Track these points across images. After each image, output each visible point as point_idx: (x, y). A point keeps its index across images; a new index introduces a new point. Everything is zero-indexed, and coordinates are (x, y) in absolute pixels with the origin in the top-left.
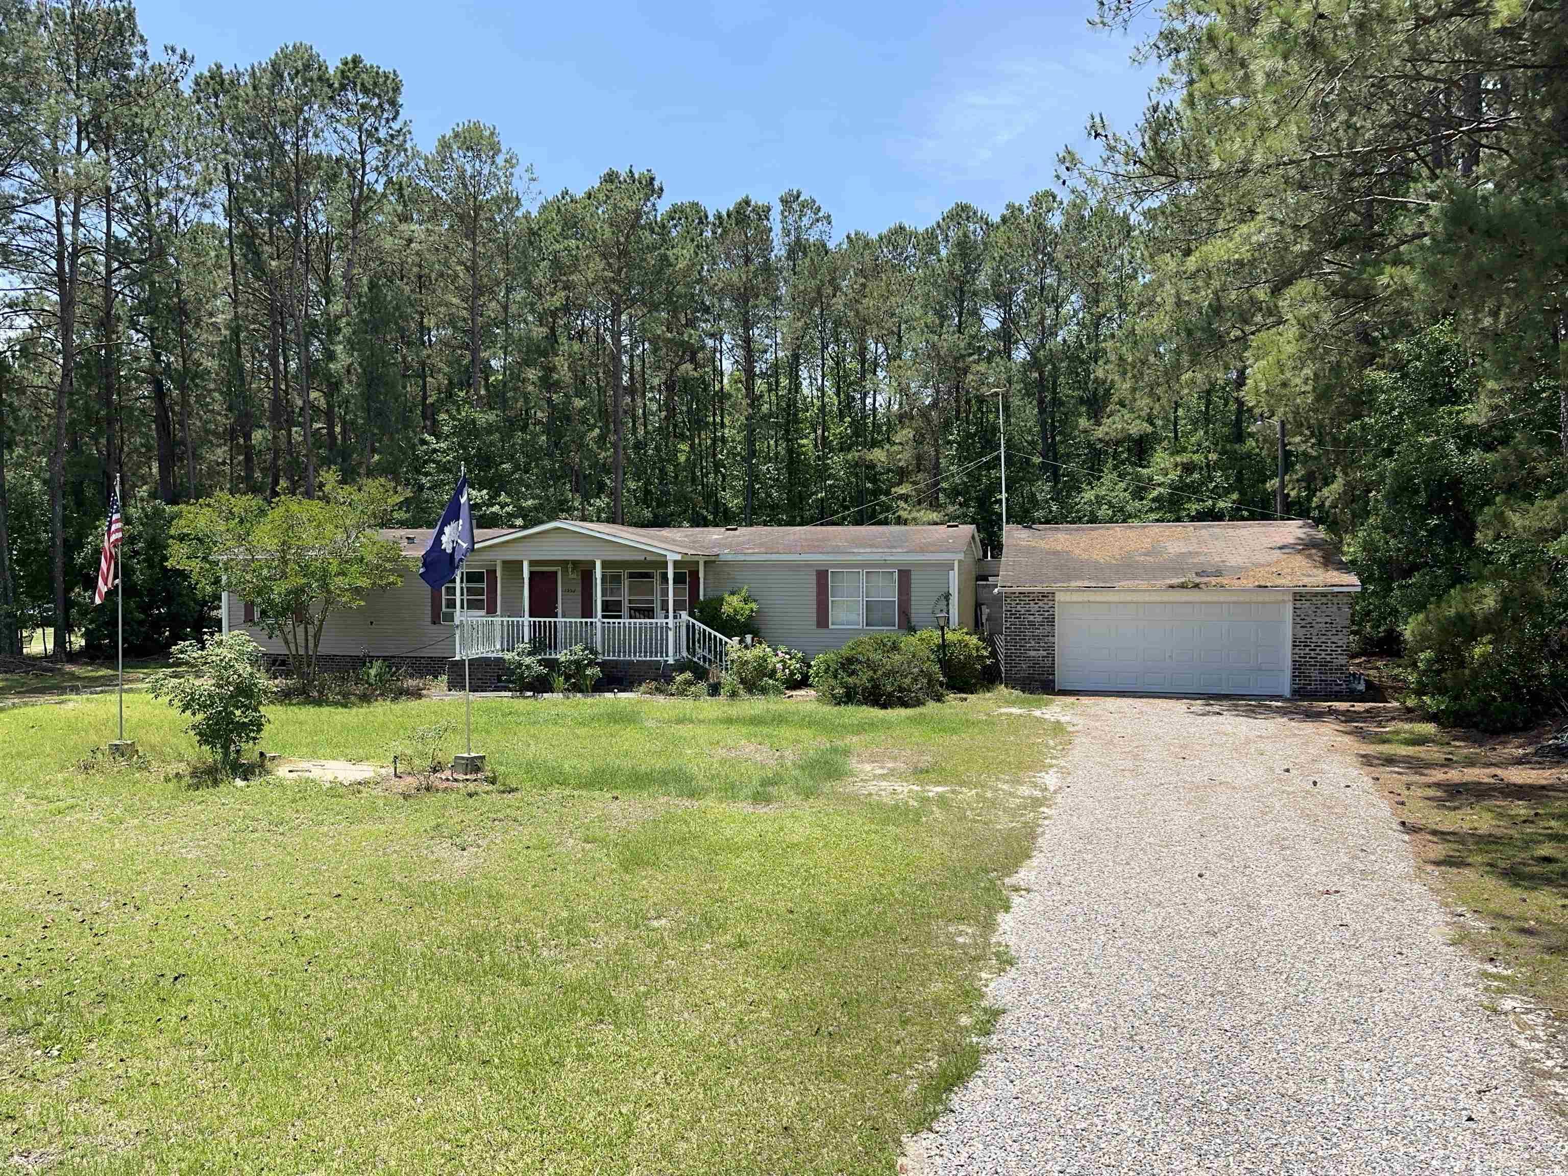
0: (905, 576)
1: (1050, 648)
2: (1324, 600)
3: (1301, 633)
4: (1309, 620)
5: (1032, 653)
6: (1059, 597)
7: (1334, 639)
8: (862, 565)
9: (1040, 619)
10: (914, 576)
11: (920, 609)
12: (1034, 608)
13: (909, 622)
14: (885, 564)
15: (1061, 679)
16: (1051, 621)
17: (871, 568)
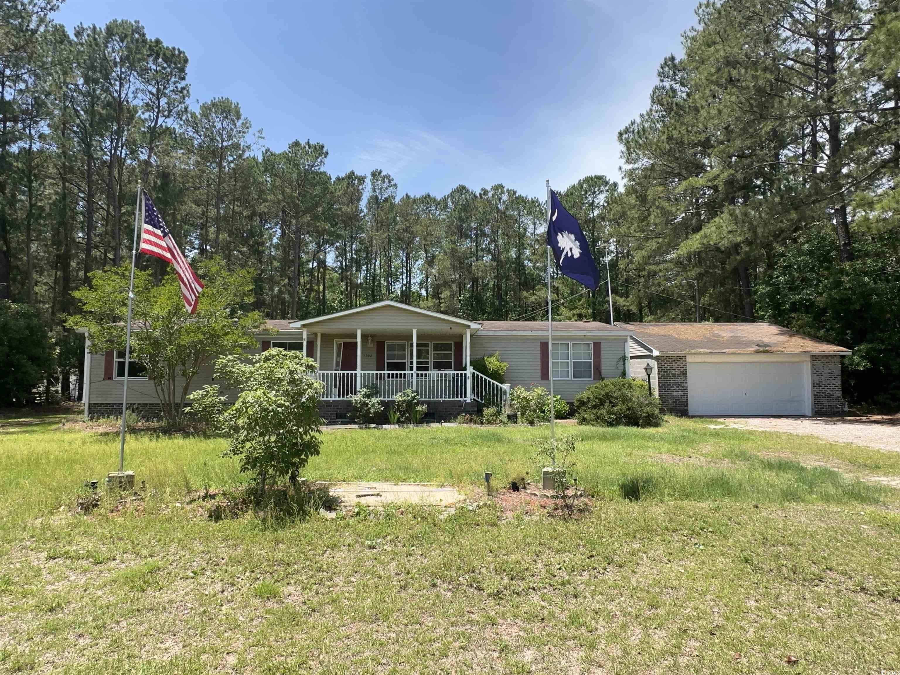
0: (597, 345)
1: (685, 391)
2: (827, 360)
3: (817, 378)
4: (820, 371)
5: (675, 394)
6: (689, 359)
7: (834, 382)
8: (571, 339)
9: (679, 372)
10: (603, 346)
11: (606, 367)
12: (675, 366)
13: (600, 375)
14: (584, 338)
15: (692, 409)
16: (685, 373)
17: (576, 341)
